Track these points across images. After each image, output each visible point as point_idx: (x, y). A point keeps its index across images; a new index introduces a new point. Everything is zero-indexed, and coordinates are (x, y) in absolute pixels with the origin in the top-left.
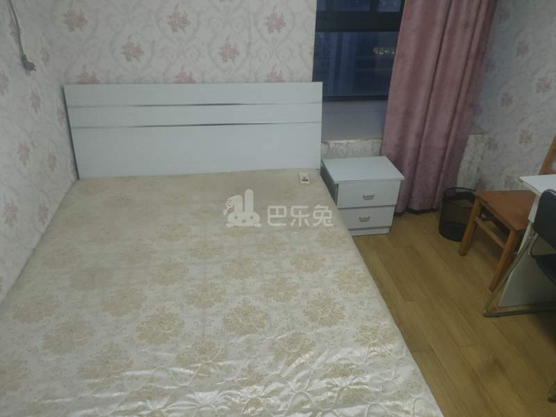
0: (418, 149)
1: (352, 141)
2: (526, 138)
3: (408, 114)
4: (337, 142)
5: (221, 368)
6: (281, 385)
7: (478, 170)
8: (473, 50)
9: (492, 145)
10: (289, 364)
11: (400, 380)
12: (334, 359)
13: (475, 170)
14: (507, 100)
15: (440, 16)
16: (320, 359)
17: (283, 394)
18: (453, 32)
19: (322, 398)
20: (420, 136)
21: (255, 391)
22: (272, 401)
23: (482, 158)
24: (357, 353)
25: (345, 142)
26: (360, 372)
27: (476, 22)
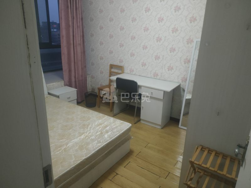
0: (76, 81)
1: (54, 83)
2: (102, 73)
3: (70, 71)
4: (49, 84)
5: (72, 136)
6: (90, 131)
7: (91, 86)
8: (82, 51)
9: (93, 77)
10: (88, 128)
11: (112, 121)
12: (96, 124)
13: (90, 86)
14: (93, 64)
15: (72, 42)
16: (93, 125)
17: (92, 132)
18: (76, 46)
19: (100, 129)
20: (75, 77)
21: (85, 135)
22: (90, 134)
23: (91, 82)
24: (100, 121)
25: (52, 84)
26: (103, 123)
27: (81, 43)
